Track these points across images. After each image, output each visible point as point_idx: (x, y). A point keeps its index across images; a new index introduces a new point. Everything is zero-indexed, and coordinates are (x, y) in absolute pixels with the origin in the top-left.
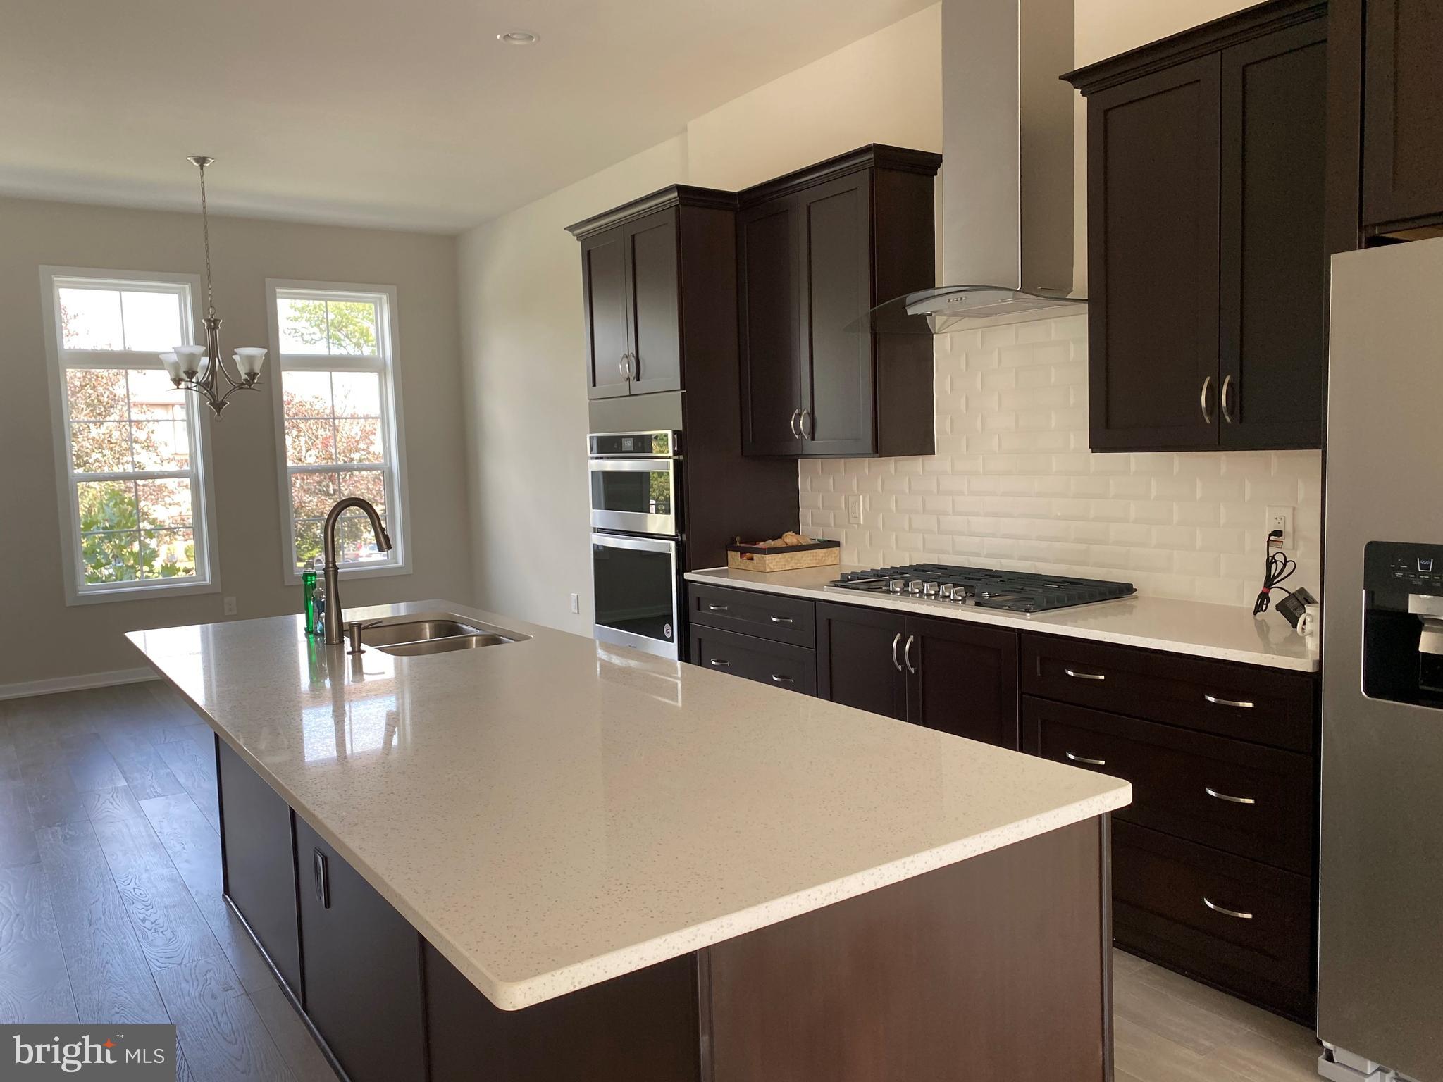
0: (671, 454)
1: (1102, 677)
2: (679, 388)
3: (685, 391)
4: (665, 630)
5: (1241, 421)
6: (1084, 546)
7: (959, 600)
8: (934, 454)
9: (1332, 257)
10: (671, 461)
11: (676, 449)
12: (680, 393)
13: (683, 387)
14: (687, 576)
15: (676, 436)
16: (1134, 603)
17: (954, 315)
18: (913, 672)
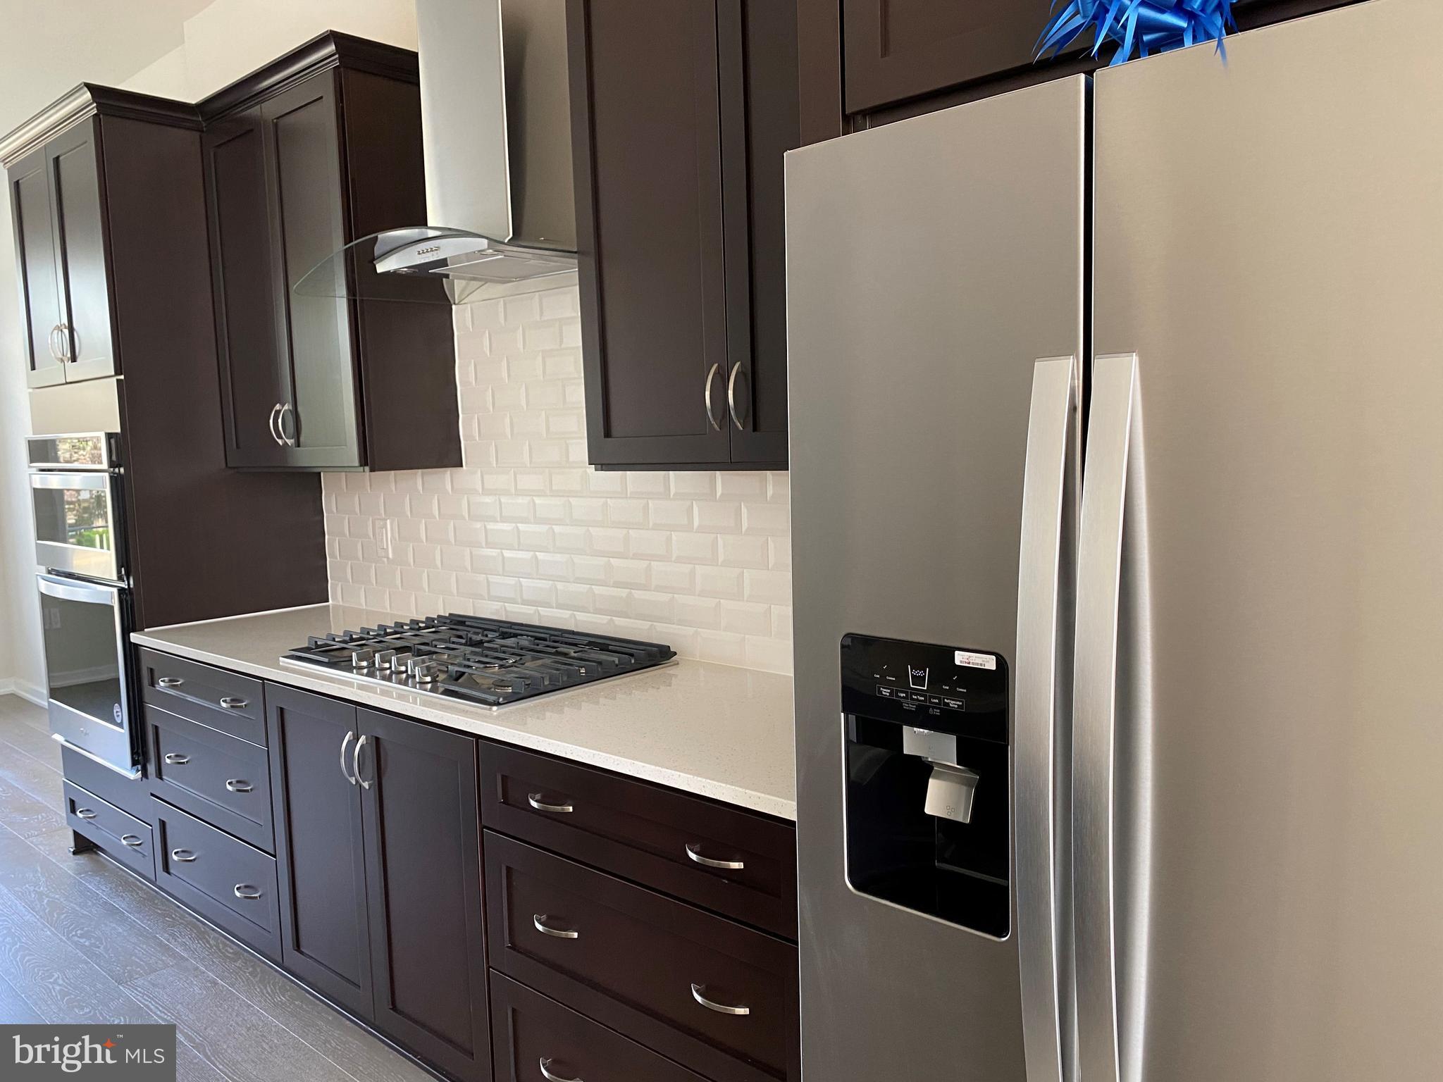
0: (105, 466)
1: (571, 809)
2: (113, 373)
3: (122, 377)
4: (115, 711)
5: (755, 429)
6: (623, 593)
7: (429, 683)
8: (462, 466)
9: (785, 154)
10: (107, 475)
11: (114, 458)
12: (114, 379)
13: (118, 372)
14: (135, 637)
15: (113, 441)
16: (671, 671)
17: (474, 279)
18: (367, 787)
